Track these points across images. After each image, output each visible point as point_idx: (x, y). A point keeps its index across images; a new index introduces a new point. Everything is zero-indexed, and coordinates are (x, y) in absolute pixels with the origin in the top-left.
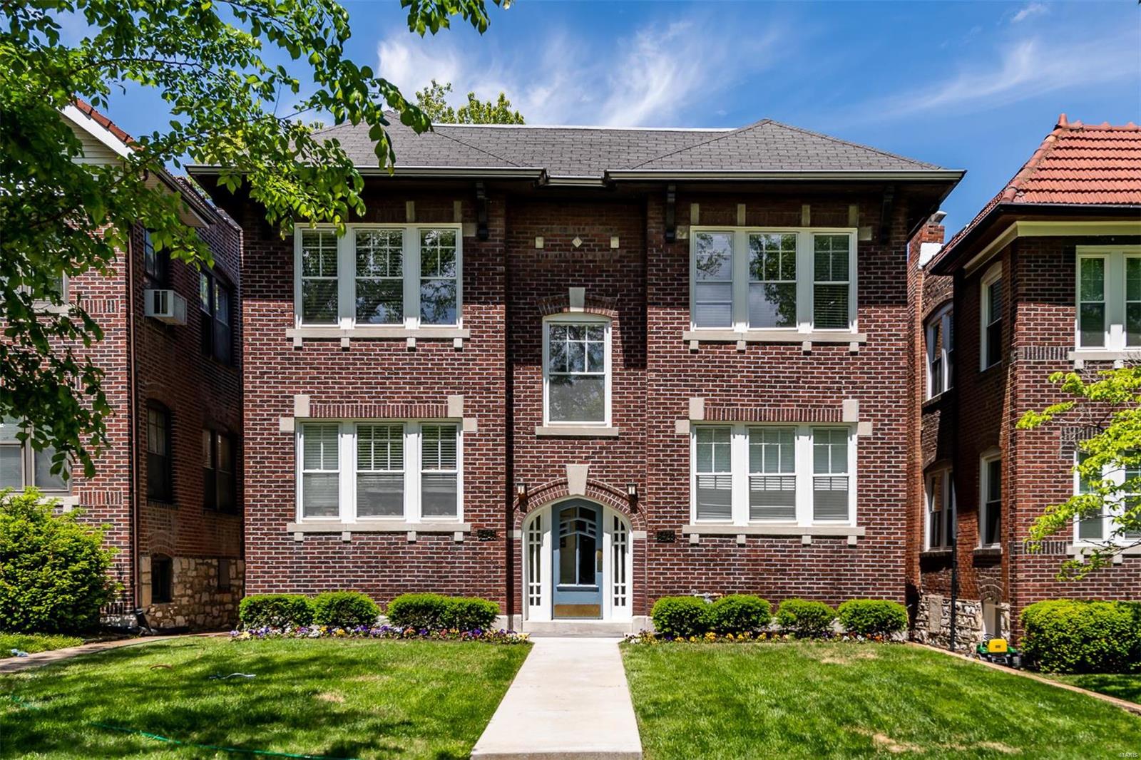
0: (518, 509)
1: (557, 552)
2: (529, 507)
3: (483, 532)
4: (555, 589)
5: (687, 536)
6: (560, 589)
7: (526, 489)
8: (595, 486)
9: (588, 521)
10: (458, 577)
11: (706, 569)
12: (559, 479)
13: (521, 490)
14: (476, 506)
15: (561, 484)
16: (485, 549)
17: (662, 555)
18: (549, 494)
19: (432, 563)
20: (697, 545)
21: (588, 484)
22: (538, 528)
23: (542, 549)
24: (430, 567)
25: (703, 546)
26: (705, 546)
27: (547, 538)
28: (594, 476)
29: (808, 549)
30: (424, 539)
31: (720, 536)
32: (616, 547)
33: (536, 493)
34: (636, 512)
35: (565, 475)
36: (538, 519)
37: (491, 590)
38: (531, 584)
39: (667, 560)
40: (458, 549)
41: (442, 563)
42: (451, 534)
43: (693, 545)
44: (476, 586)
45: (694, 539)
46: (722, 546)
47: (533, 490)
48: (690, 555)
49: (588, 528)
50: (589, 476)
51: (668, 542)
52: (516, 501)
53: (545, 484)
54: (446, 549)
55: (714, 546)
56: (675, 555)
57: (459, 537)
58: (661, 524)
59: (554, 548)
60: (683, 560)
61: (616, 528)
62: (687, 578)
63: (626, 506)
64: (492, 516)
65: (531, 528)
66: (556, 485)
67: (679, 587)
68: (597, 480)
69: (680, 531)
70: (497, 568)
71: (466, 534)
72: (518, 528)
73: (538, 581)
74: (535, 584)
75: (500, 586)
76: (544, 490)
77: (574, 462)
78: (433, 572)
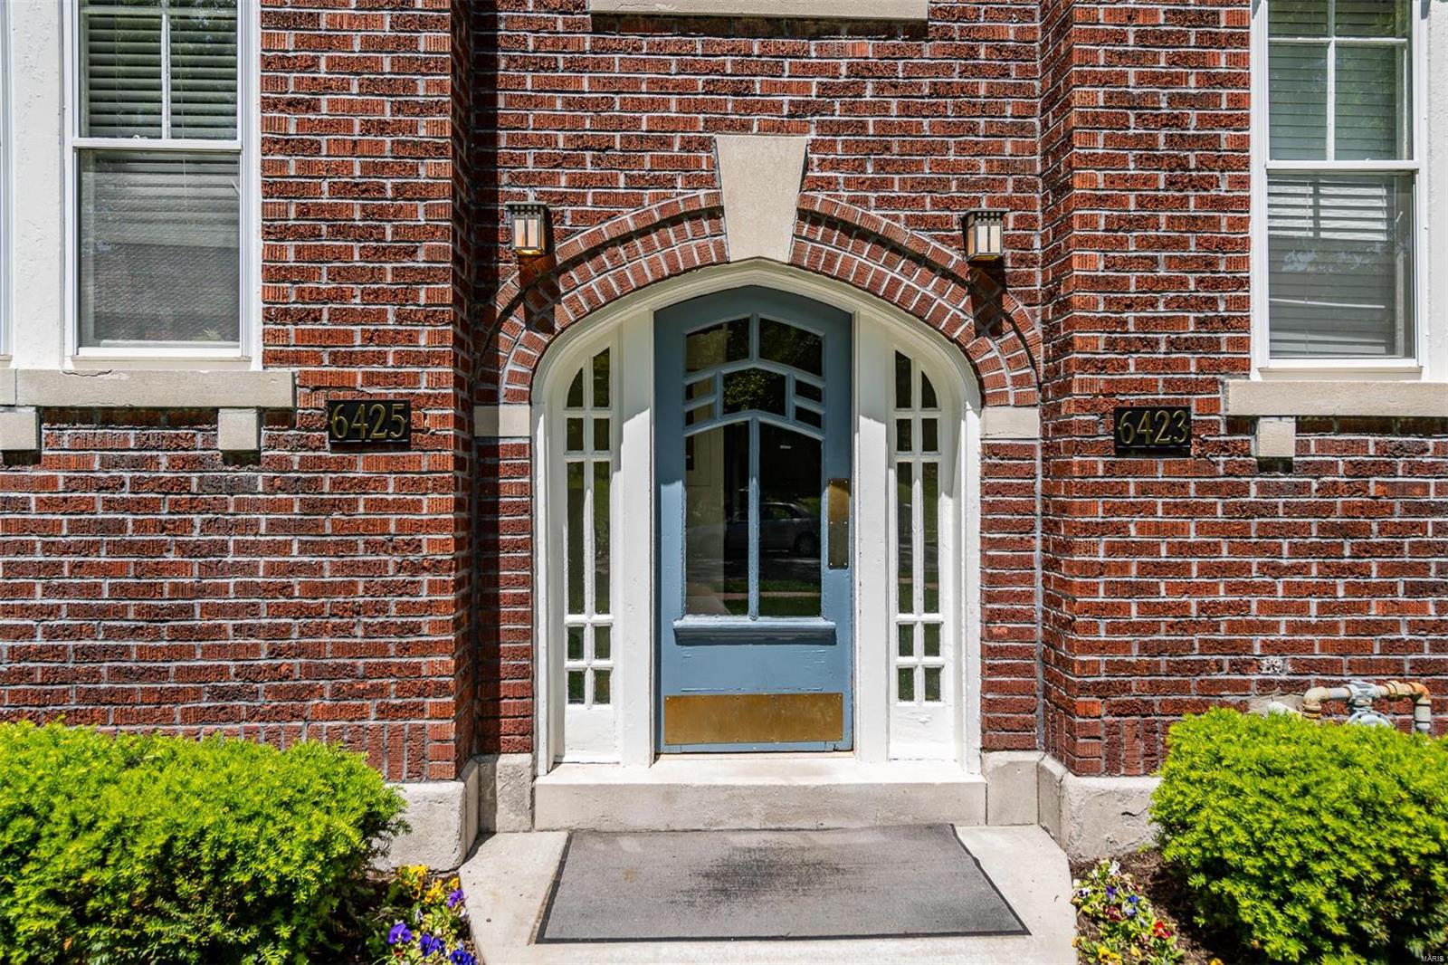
0: (517, 319)
1: (675, 493)
2: (563, 313)
3: (349, 408)
4: (668, 638)
5: (1242, 425)
6: (687, 638)
7: (549, 237)
8: (832, 223)
9: (793, 375)
10: (236, 611)
11: (1326, 570)
12: (682, 195)
13: (525, 234)
14: (317, 297)
15: (694, 216)
16: (362, 485)
17: (1134, 509)
18: (644, 260)
19: (115, 548)
20: (1287, 465)
21: (803, 215)
22: (602, 400)
23: (618, 481)
24: (106, 571)
25: (1308, 468)
26: (1319, 469)
27: (637, 435)
28: (829, 183)
30: (81, 445)
31: (1382, 425)
32: (904, 472)
33: (593, 253)
34: (996, 332)
35: (710, 181)
36: (602, 364)
37: (385, 670)
38: (571, 619)
39: (1158, 529)
40: (233, 488)
41: (161, 548)
42: (205, 417)
43: (1267, 465)
44: (318, 651)
45: (1275, 439)
46: (1390, 469)
47: (579, 243)
48: (1255, 510)
49: (794, 401)
50: (807, 183)
51: (1162, 451)
52: (510, 286)
53: (628, 219)
54: (183, 485)
55: (1357, 469)
56: (1193, 510)
57: (237, 431)
58: (1132, 373)
59: (661, 477)
60: (1224, 531)
61: (903, 400)
62: (1242, 608)
63: (957, 307)
64: (394, 338)
65: (575, 398)
66: (675, 221)
67: (1208, 646)
68: (840, 201)
69: (1213, 406)
70: (417, 568)
71: (271, 417)
72: (516, 397)
73: (603, 605)
74: (588, 618)
75: (427, 649)
76: (625, 239)
77: (745, 127)
78: (120, 591)
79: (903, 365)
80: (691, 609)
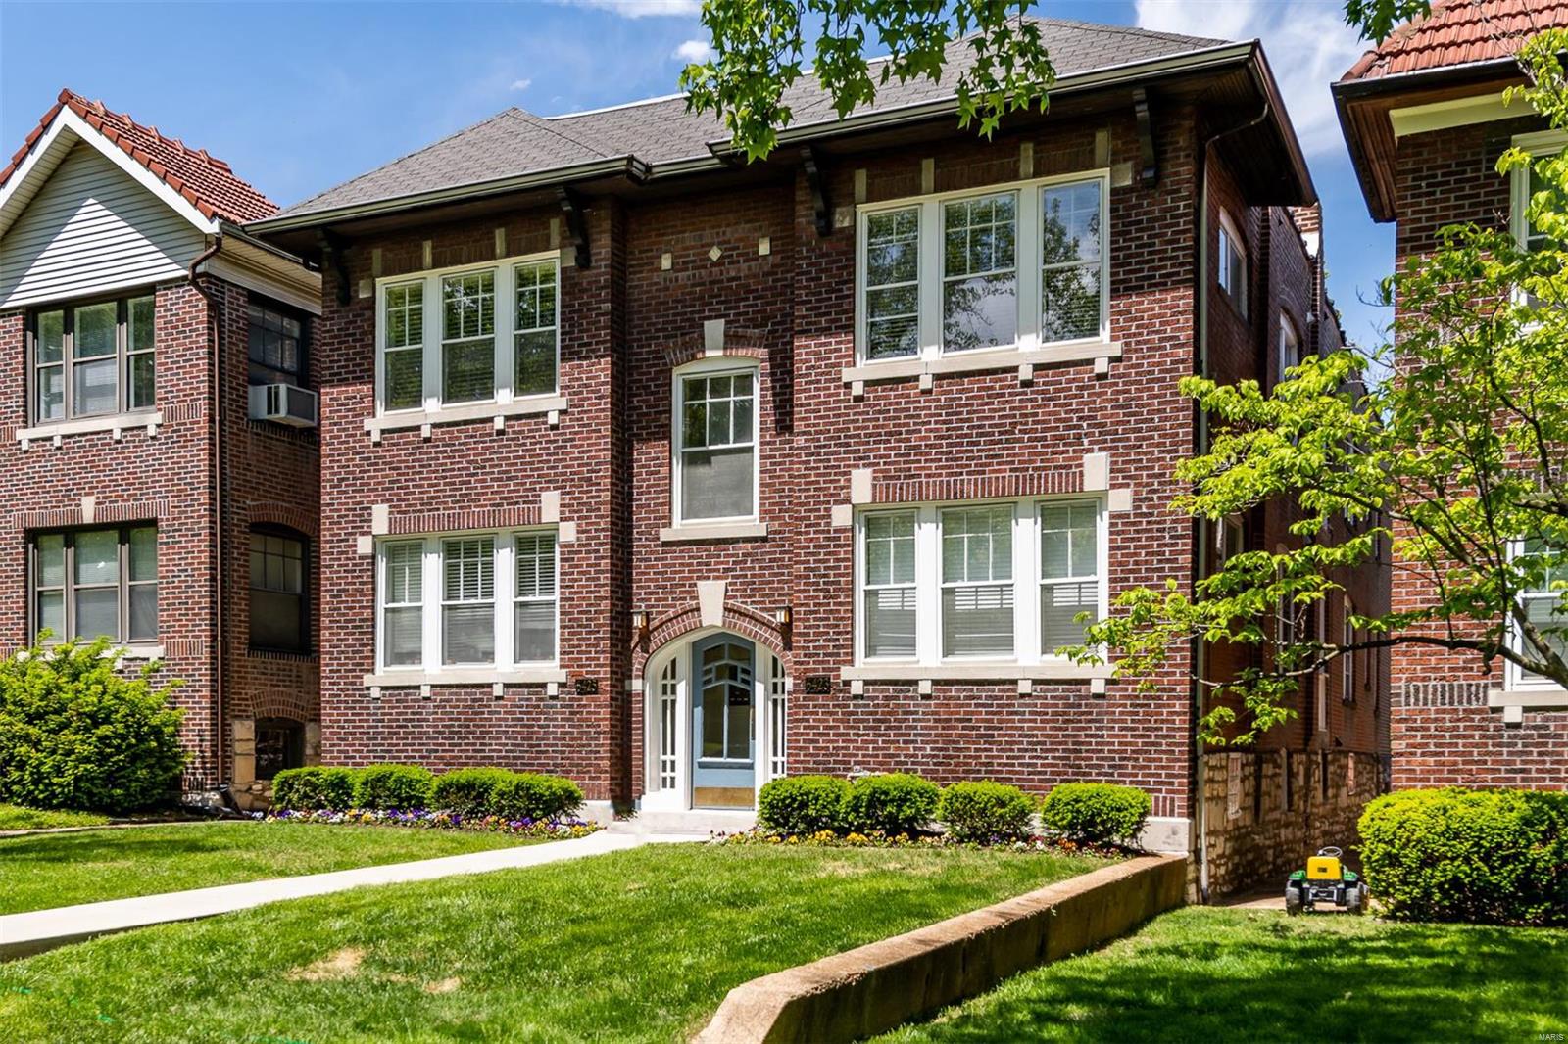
0: (638, 649)
1: (698, 711)
2: (653, 646)
3: (581, 682)
4: (696, 765)
5: (847, 683)
6: (702, 765)
7: (648, 621)
8: (735, 612)
9: (740, 665)
10: (552, 746)
11: (875, 735)
12: (690, 603)
13: (638, 621)
14: (574, 647)
15: (692, 611)
16: (585, 706)
17: (812, 713)
18: (677, 627)
19: (523, 726)
20: (862, 697)
21: (725, 609)
22: (674, 676)
23: (678, 706)
24: (519, 732)
25: (869, 698)
26: (873, 699)
27: (682, 689)
28: (735, 597)
29: (1027, 701)
30: (514, 694)
31: (895, 682)
32: (775, 702)
33: (661, 625)
34: (790, 649)
35: (697, 598)
36: (674, 662)
37: (590, 765)
38: (663, 757)
39: (819, 720)
40: (552, 707)
41: (533, 726)
42: (543, 685)
43: (856, 697)
44: (573, 759)
45: (857, 688)
46: (897, 698)
47: (656, 623)
48: (852, 713)
49: (740, 675)
50: (727, 597)
51: (820, 693)
52: (636, 638)
53: (671, 613)
54: (538, 706)
55: (886, 698)
56: (831, 713)
57: (552, 690)
58: (812, 666)
59: (693, 705)
60: (841, 721)
61: (775, 675)
62: (847, 748)
63: (778, 640)
64: (593, 659)
65: (665, 676)
66: (686, 613)
67: (835, 762)
68: (737, 603)
69: (838, 676)
70: (599, 733)
71: (561, 685)
72: (637, 676)
73: (673, 753)
74: (669, 757)
75: (602, 758)
76: (671, 620)
77: (708, 578)
78: (523, 739)
79: (775, 660)
80: (705, 755)
